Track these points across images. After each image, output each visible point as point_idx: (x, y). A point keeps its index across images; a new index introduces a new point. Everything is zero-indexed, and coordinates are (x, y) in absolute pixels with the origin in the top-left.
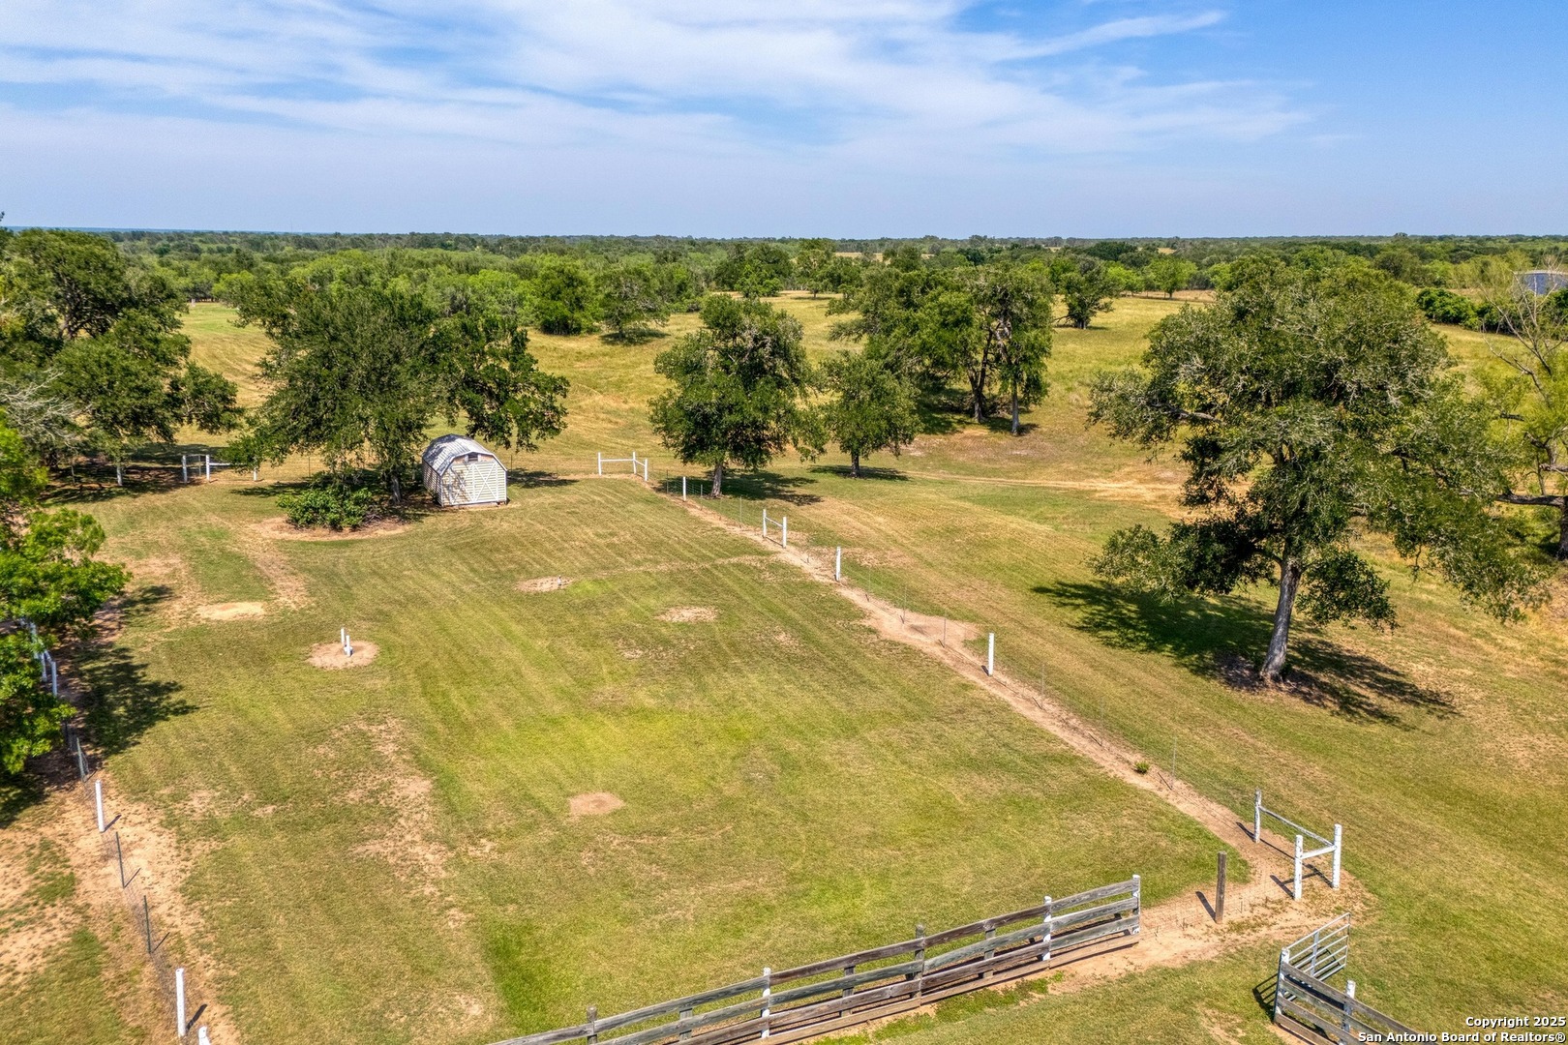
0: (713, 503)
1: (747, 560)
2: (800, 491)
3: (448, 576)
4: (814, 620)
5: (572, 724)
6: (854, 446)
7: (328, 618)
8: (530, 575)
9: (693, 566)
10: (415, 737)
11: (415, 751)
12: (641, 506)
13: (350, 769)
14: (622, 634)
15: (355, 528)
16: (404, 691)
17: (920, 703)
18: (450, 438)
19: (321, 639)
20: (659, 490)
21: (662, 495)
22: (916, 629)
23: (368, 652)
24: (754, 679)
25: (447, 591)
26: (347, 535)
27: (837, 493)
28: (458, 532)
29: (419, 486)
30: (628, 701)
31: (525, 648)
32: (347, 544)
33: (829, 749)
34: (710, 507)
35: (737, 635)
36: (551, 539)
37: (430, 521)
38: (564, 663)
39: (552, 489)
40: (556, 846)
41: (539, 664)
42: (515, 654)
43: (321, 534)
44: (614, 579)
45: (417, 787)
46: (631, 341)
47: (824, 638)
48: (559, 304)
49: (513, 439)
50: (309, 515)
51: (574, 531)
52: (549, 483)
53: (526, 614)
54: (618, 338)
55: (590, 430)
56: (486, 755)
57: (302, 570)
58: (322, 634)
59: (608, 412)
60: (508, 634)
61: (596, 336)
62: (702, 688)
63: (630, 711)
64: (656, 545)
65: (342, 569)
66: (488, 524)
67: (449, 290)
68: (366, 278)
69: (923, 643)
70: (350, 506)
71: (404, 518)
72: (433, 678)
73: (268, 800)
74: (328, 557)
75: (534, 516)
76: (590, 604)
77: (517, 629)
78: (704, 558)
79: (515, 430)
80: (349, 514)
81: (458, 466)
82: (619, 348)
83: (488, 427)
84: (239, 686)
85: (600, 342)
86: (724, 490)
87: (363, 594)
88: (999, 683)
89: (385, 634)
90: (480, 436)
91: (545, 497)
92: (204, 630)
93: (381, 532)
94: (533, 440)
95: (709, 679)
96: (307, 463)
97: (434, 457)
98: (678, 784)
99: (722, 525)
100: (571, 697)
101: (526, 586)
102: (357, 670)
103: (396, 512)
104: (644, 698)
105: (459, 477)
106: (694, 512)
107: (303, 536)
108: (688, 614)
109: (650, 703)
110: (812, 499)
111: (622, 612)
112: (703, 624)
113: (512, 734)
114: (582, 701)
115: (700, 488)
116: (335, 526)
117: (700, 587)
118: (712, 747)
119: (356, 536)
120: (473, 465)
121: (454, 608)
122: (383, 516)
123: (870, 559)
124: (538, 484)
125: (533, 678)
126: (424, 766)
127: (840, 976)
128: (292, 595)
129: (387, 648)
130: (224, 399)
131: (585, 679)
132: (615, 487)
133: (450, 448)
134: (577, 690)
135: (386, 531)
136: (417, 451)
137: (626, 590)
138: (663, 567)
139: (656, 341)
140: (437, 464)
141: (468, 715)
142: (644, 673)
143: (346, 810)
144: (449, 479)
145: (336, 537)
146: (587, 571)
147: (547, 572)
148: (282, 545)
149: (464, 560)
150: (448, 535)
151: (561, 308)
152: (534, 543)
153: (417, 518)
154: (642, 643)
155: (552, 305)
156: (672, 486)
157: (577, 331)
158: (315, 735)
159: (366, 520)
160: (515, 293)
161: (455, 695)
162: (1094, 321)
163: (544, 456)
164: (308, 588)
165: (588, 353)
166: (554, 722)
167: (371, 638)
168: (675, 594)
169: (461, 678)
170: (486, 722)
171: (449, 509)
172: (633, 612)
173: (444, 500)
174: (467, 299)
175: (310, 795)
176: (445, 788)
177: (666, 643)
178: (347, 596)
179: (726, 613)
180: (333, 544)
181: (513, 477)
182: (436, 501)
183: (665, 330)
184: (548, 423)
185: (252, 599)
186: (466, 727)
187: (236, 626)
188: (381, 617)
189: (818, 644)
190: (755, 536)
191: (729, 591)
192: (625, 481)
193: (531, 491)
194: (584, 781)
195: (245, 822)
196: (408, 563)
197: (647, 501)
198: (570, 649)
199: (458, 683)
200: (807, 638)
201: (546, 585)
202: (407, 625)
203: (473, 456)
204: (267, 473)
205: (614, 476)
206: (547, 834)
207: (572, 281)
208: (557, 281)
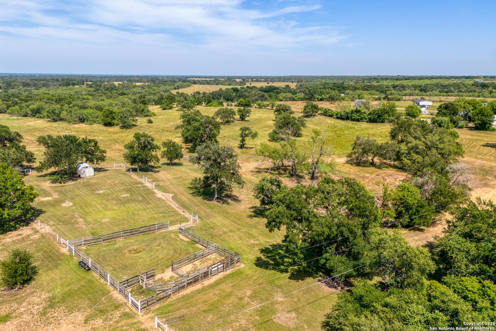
0: (137, 174)
1: (139, 185)
2: (156, 170)
3: (83, 191)
4: (146, 195)
5: (104, 212)
6: (171, 159)
7: (63, 199)
8: (98, 190)
9: (128, 187)
10: (80, 214)
11: (80, 216)
12: (122, 175)
13: (71, 219)
14: (113, 199)
15: (64, 183)
16: (78, 209)
17: (157, 206)
18: (82, 163)
19: (63, 202)
20: (126, 171)
21: (127, 172)
22: (163, 195)
23: (71, 204)
24: (133, 204)
25: (83, 194)
26: (63, 184)
27: (164, 169)
28: (84, 183)
29: (76, 173)
30: (112, 208)
31: (97, 202)
32: (63, 186)
33: (140, 213)
34: (136, 175)
35: (132, 198)
36: (102, 183)
37: (79, 181)
38: (103, 204)
39: (104, 172)
40: (100, 225)
41: (99, 204)
42: (95, 203)
43: (58, 184)
44: (113, 190)
45: (81, 220)
46: (128, 128)
47: (147, 198)
48: (108, 118)
49: (95, 163)
50: (55, 181)
51: (107, 181)
52: (103, 171)
53: (97, 197)
54: (123, 127)
55: (114, 156)
56: (91, 216)
57: (56, 191)
58: (63, 201)
59: (119, 150)
60: (94, 200)
61: (118, 126)
62: (124, 206)
63: (113, 209)
64: (122, 184)
65: (63, 191)
66: (90, 181)
67: (78, 115)
68: (54, 111)
69: (163, 198)
70: (63, 179)
71: (73, 180)
72: (82, 207)
73: (60, 222)
74: (60, 189)
75: (100, 179)
76: (108, 195)
77: (95, 199)
78: (131, 185)
79: (95, 161)
80: (63, 180)
81: (84, 169)
82: (124, 130)
83: (89, 160)
84: (52, 209)
85: (119, 128)
86: (140, 171)
87: (68, 195)
88: (172, 202)
89: (73, 201)
90: (88, 162)
91: (102, 174)
92: (42, 202)
93: (69, 183)
94: (99, 162)
95: (126, 205)
96: (52, 169)
97: (79, 167)
98: (118, 217)
99: (137, 178)
100: (104, 208)
101: (97, 192)
102: (70, 206)
103: (72, 179)
104: (115, 208)
105: (84, 171)
106: (132, 176)
107: (54, 185)
108: (125, 195)
109: (116, 208)
110: (158, 171)
111: (114, 196)
112: (127, 197)
113: (95, 213)
114: (106, 208)
115: (135, 170)
116: (60, 183)
117: (128, 191)
118: (124, 213)
119: (65, 184)
120: (87, 169)
121: (85, 196)
122: (69, 180)
123: (162, 184)
124: (101, 171)
125: (98, 206)
126: (82, 218)
127: (130, 231)
128: (56, 196)
129: (74, 203)
130: (32, 156)
131: (106, 206)
132: (117, 171)
133: (82, 166)
134: (105, 207)
135: (70, 183)
136: (75, 165)
137: (115, 192)
138: (123, 188)
139: (134, 128)
140: (80, 169)
141: (88, 211)
142: (116, 204)
143: (71, 222)
144: (82, 172)
145: (61, 185)
146: (109, 189)
147: (101, 189)
148: (51, 187)
149: (86, 188)
150: (83, 183)
151: (109, 120)
152: (99, 184)
153: (76, 180)
154: (116, 200)
155: (106, 119)
156: (129, 170)
157: (113, 125)
158: (66, 215)
159: (66, 181)
160: (96, 115)
161: (86, 209)
162: (247, 119)
163: (102, 165)
164: (58, 194)
165: (116, 132)
166: (101, 211)
167: (71, 202)
168: (124, 192)
169: (86, 206)
170: (91, 212)
171: (82, 178)
172: (116, 196)
173: (81, 176)
174: (83, 117)
175: (67, 221)
176: (85, 220)
177: (120, 200)
178: (65, 195)
179: (132, 195)
180: (61, 186)
181: (96, 170)
182: (79, 176)
183: (137, 124)
184: (102, 159)
185: (49, 197)
186: (88, 213)
187: (48, 201)
188: (72, 198)
189: (145, 199)
190: (142, 180)
191: (133, 191)
192: (120, 169)
193: (99, 173)
194: (105, 218)
195: (58, 224)
196: (76, 189)
197: (123, 174)
198: (104, 201)
199: (86, 207)
200: (144, 198)
201: (101, 192)
202: (77, 199)
203: (87, 167)
204: (45, 172)
205: (118, 168)
206: (99, 223)
207: (111, 113)
208: (107, 113)
